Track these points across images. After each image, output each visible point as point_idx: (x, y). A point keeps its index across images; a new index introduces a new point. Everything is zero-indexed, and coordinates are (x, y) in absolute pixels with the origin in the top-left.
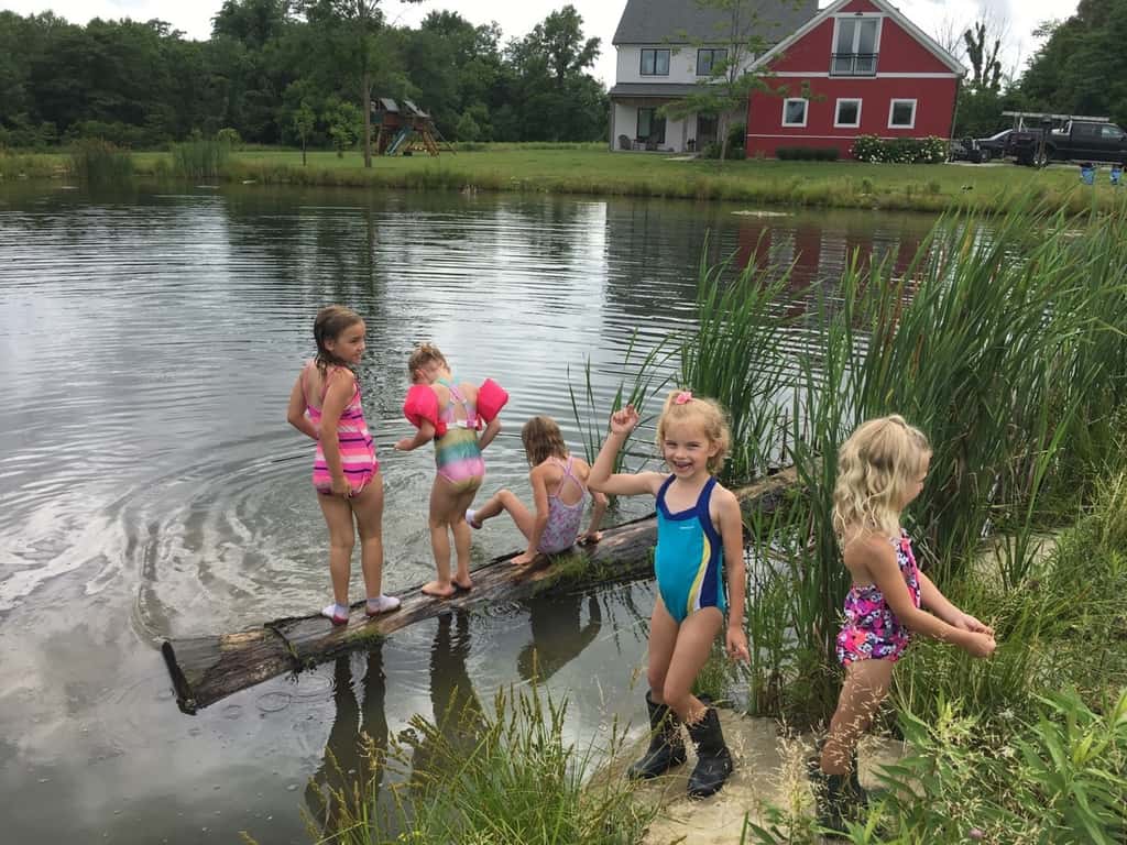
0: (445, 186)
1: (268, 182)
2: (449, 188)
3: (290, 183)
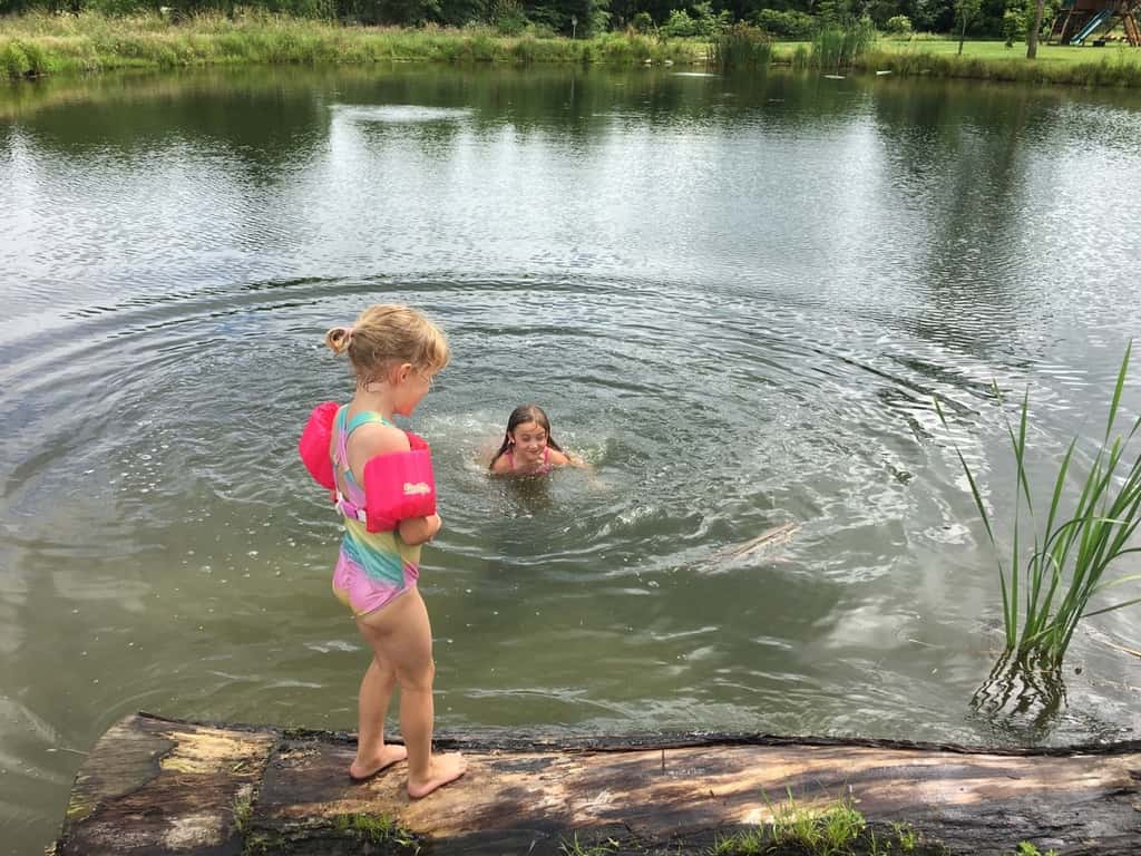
0: (1123, 83)
1: (905, 74)
2: (1129, 86)
3: (930, 75)
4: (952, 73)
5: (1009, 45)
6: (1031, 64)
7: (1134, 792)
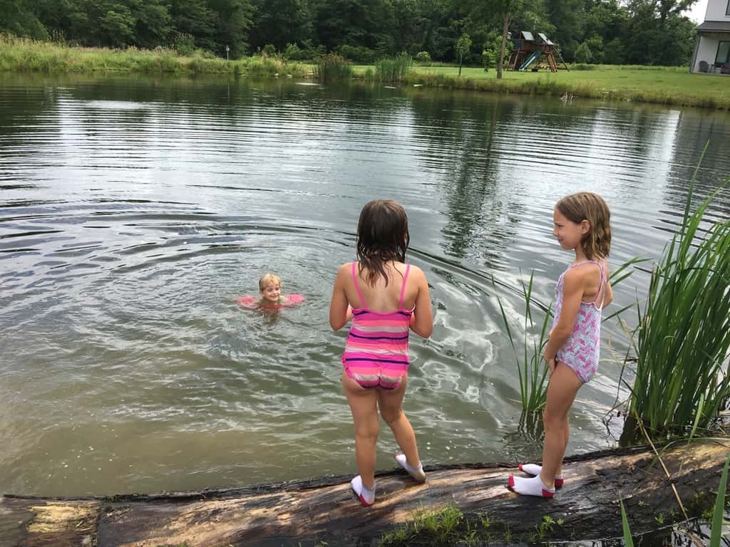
0: (549, 93)
1: (430, 86)
2: (553, 95)
3: (444, 87)
4: (457, 86)
5: (486, 70)
6: (499, 82)
7: (600, 481)
